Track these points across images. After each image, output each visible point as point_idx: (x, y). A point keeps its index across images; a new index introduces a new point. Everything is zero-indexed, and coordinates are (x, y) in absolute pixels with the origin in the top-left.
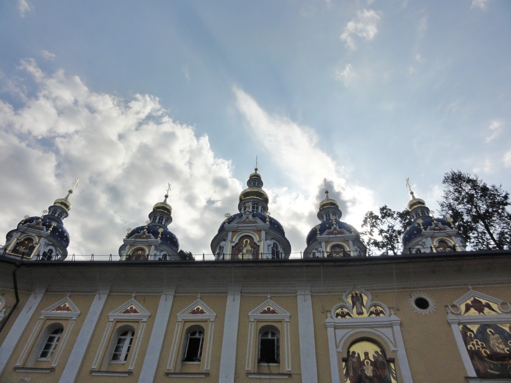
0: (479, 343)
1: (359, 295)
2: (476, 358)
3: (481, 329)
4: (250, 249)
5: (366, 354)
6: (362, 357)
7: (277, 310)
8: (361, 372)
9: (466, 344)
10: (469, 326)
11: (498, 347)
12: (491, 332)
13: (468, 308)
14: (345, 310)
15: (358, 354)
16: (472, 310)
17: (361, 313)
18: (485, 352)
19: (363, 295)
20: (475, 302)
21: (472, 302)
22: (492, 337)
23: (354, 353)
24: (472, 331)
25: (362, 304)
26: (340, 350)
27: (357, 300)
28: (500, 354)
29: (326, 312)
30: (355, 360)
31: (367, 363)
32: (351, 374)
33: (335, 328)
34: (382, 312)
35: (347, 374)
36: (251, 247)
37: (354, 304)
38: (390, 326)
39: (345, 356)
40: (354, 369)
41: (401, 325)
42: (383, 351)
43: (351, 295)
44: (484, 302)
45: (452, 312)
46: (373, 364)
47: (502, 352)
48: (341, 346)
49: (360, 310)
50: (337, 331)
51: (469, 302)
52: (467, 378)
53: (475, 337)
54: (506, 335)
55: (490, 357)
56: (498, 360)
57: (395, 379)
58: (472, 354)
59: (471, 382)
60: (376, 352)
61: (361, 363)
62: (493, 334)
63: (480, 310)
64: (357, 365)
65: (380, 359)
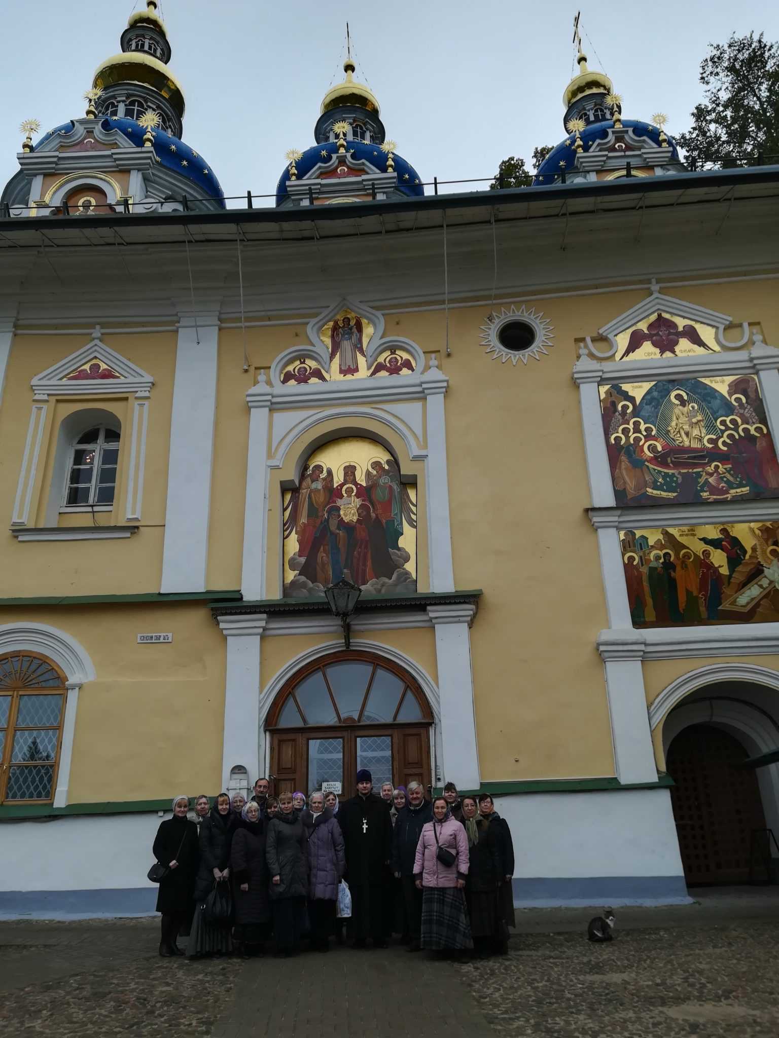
0: (643, 427)
1: (353, 323)
3: (655, 394)
7: (118, 369)
8: (329, 512)
10: (625, 387)
11: (687, 434)
12: (678, 397)
14: (311, 364)
15: (330, 472)
16: (647, 347)
17: (351, 370)
18: (652, 448)
19: (364, 321)
21: (650, 327)
22: (678, 410)
23: (319, 468)
25: (359, 346)
27: (347, 337)
28: (689, 450)
29: (255, 369)
30: (319, 485)
31: (349, 491)
32: (303, 519)
33: (274, 407)
34: (407, 364)
35: (291, 520)
37: (336, 346)
38: (420, 395)
39: (291, 474)
40: (313, 511)
41: (448, 393)
42: (395, 462)
43: (331, 324)
44: (681, 323)
45: (590, 355)
46: (364, 493)
47: (695, 445)
48: (283, 452)
49: (349, 362)
50: (277, 416)
51: (643, 326)
52: (589, 511)
53: (636, 413)
54: (716, 403)
55: (660, 459)
56: (677, 465)
57: (412, 524)
58: (615, 452)
59: (597, 519)
60: (377, 465)
61: (334, 493)
62: (683, 403)
63: (666, 345)
64: (321, 498)
65: (384, 480)
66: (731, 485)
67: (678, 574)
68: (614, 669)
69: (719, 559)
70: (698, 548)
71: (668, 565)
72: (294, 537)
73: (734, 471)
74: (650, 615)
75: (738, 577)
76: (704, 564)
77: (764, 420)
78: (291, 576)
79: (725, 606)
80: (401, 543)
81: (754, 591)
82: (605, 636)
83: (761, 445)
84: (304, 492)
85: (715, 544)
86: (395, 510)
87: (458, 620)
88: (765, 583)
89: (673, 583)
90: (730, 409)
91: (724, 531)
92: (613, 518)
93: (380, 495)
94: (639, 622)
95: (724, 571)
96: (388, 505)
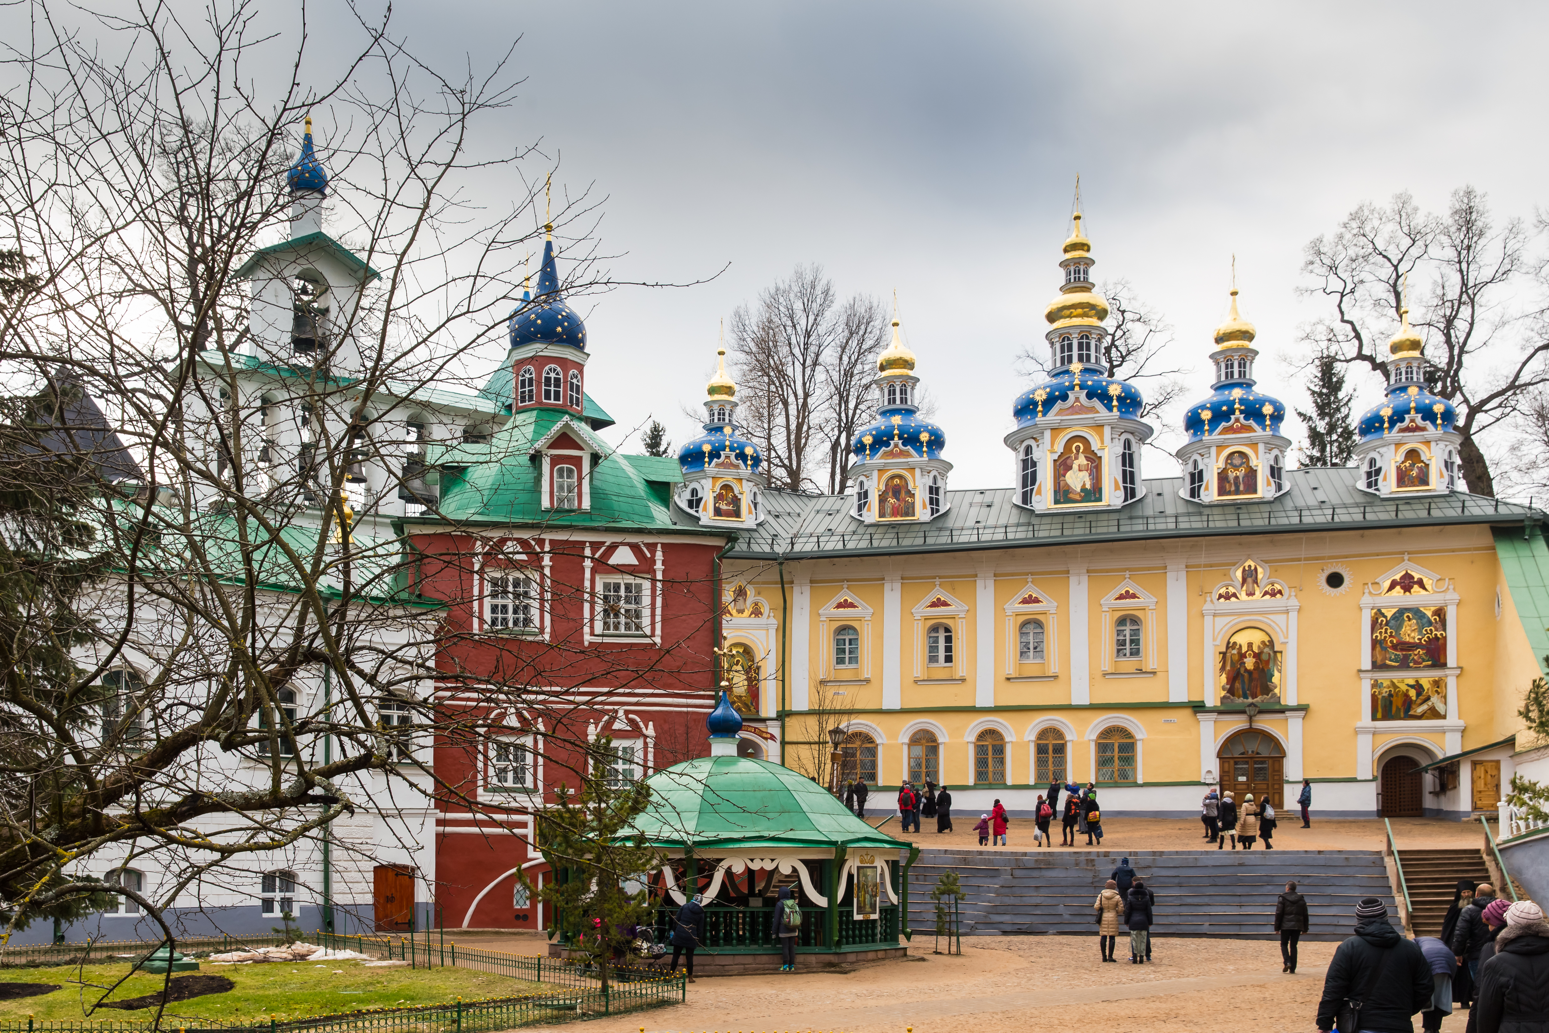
0: (1389, 631)
1: (1252, 568)
2: (1378, 648)
3: (1397, 615)
4: (1085, 462)
5: (1250, 645)
6: (1244, 649)
7: (1138, 593)
8: (1240, 664)
9: (1373, 630)
10: (1383, 611)
11: (1409, 635)
12: (1408, 617)
13: (1392, 587)
14: (1231, 590)
15: (1240, 645)
16: (1398, 588)
17: (1251, 594)
18: (1391, 642)
19: (1258, 568)
20: (1408, 577)
21: (1401, 577)
22: (1407, 623)
23: (1235, 643)
24: (1386, 617)
25: (1256, 581)
26: (1218, 643)
27: (1250, 576)
28: (1409, 643)
29: (1203, 593)
30: (1235, 652)
31: (1250, 655)
32: (1228, 668)
33: (1215, 615)
34: (1280, 592)
35: (1223, 669)
36: (1087, 458)
37: (1244, 581)
38: (1287, 612)
39: (1224, 650)
40: (1233, 664)
41: (1299, 611)
42: (1271, 642)
43: (1240, 569)
44: (1416, 576)
45: (1370, 593)
46: (1257, 656)
47: (1412, 641)
48: (1220, 637)
49: (1251, 590)
50: (1217, 619)
51: (1397, 577)
52: (1360, 671)
53: (1387, 624)
54: (1425, 620)
55: (1394, 647)
56: (1402, 650)
57: (1280, 671)
58: (1375, 643)
59: (1362, 675)
60: (1263, 642)
61: (1242, 656)
62: (1410, 620)
63: (1407, 589)
64: (1236, 658)
65: (1267, 650)
66: (1424, 660)
67: (1394, 699)
68: (1361, 737)
69: (1413, 693)
70: (1404, 688)
71: (1390, 695)
72: (1224, 676)
73: (1426, 654)
74: (1379, 715)
75: (1419, 701)
76: (1406, 695)
77: (1445, 630)
78: (1223, 693)
79: (1411, 713)
80: (1274, 680)
81: (1425, 707)
82: (1359, 724)
83: (1441, 642)
84: (1228, 655)
85: (1412, 686)
86: (1271, 665)
87: (1298, 717)
88: (1430, 703)
89: (1391, 702)
90: (1430, 623)
91: (1417, 681)
92: (1369, 675)
93: (1264, 657)
94: (1374, 718)
95: (1414, 698)
96: (1268, 662)
